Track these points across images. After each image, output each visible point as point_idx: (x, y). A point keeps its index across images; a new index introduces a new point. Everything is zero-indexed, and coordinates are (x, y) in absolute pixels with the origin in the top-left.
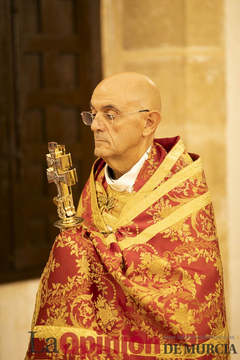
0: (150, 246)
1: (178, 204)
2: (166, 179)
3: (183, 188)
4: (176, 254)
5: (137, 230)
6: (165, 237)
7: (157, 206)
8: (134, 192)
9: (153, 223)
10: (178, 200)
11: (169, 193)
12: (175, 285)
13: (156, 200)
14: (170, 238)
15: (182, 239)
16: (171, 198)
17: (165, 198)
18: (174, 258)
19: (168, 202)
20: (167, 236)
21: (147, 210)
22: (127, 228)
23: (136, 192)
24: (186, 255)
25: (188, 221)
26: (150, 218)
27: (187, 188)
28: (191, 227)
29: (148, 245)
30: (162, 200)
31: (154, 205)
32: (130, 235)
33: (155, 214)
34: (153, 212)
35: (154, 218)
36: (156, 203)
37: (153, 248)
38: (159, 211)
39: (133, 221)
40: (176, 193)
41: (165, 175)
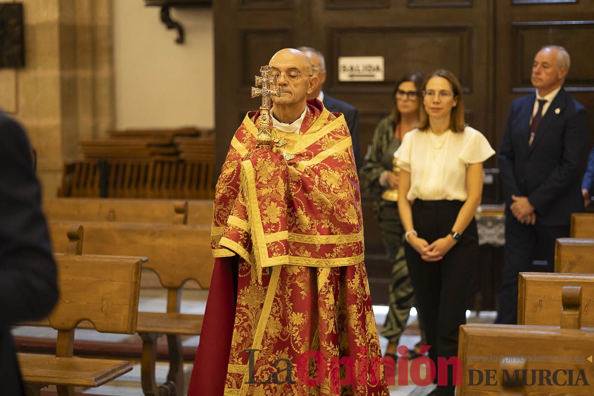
0: (324, 164)
1: (340, 139)
2: (325, 124)
3: (340, 129)
4: (344, 170)
5: (313, 154)
6: (334, 158)
7: (323, 140)
8: (302, 133)
9: (323, 150)
10: (339, 136)
11: (332, 132)
12: (345, 191)
13: (323, 136)
14: (337, 159)
15: (345, 161)
16: (333, 135)
17: (329, 135)
18: (343, 172)
19: (331, 137)
20: (336, 158)
21: (316, 142)
22: (304, 154)
23: (304, 133)
24: (349, 171)
25: (347, 151)
26: (320, 147)
27: (344, 130)
28: (349, 155)
29: (322, 163)
30: (327, 136)
31: (321, 140)
32: (308, 158)
33: (323, 144)
34: (322, 143)
35: (322, 147)
36: (322, 138)
37: (327, 165)
38: (326, 143)
39: (306, 149)
40: (337, 132)
41: (324, 122)
